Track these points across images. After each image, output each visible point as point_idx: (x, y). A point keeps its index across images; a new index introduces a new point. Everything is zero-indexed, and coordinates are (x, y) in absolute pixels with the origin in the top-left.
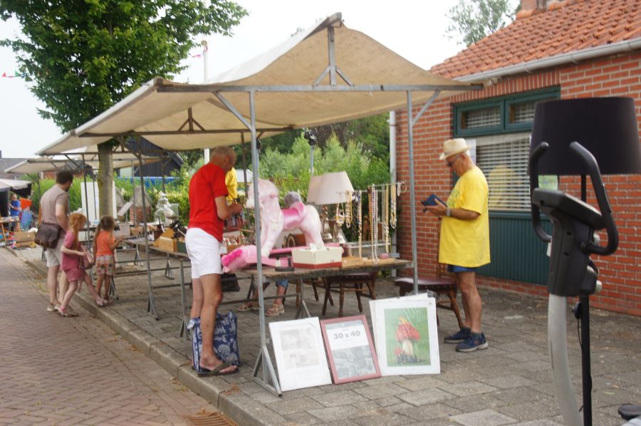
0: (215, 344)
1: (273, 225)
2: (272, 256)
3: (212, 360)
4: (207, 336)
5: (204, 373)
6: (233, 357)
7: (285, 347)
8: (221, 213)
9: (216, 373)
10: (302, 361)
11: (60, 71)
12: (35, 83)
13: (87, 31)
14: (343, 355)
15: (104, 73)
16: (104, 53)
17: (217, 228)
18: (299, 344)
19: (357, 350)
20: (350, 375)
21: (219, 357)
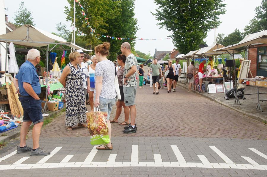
0: (202, 88)
1: (210, 71)
2: (209, 76)
3: (201, 90)
4: (201, 87)
5: (200, 92)
6: (204, 90)
7: (210, 88)
8: (203, 70)
9: (202, 92)
10: (212, 90)
11: (180, 41)
12: (175, 43)
13: (185, 33)
14: (218, 89)
15: (188, 41)
16: (188, 37)
17: (202, 72)
18: (212, 88)
19: (220, 89)
20: (219, 92)
21: (202, 90)
